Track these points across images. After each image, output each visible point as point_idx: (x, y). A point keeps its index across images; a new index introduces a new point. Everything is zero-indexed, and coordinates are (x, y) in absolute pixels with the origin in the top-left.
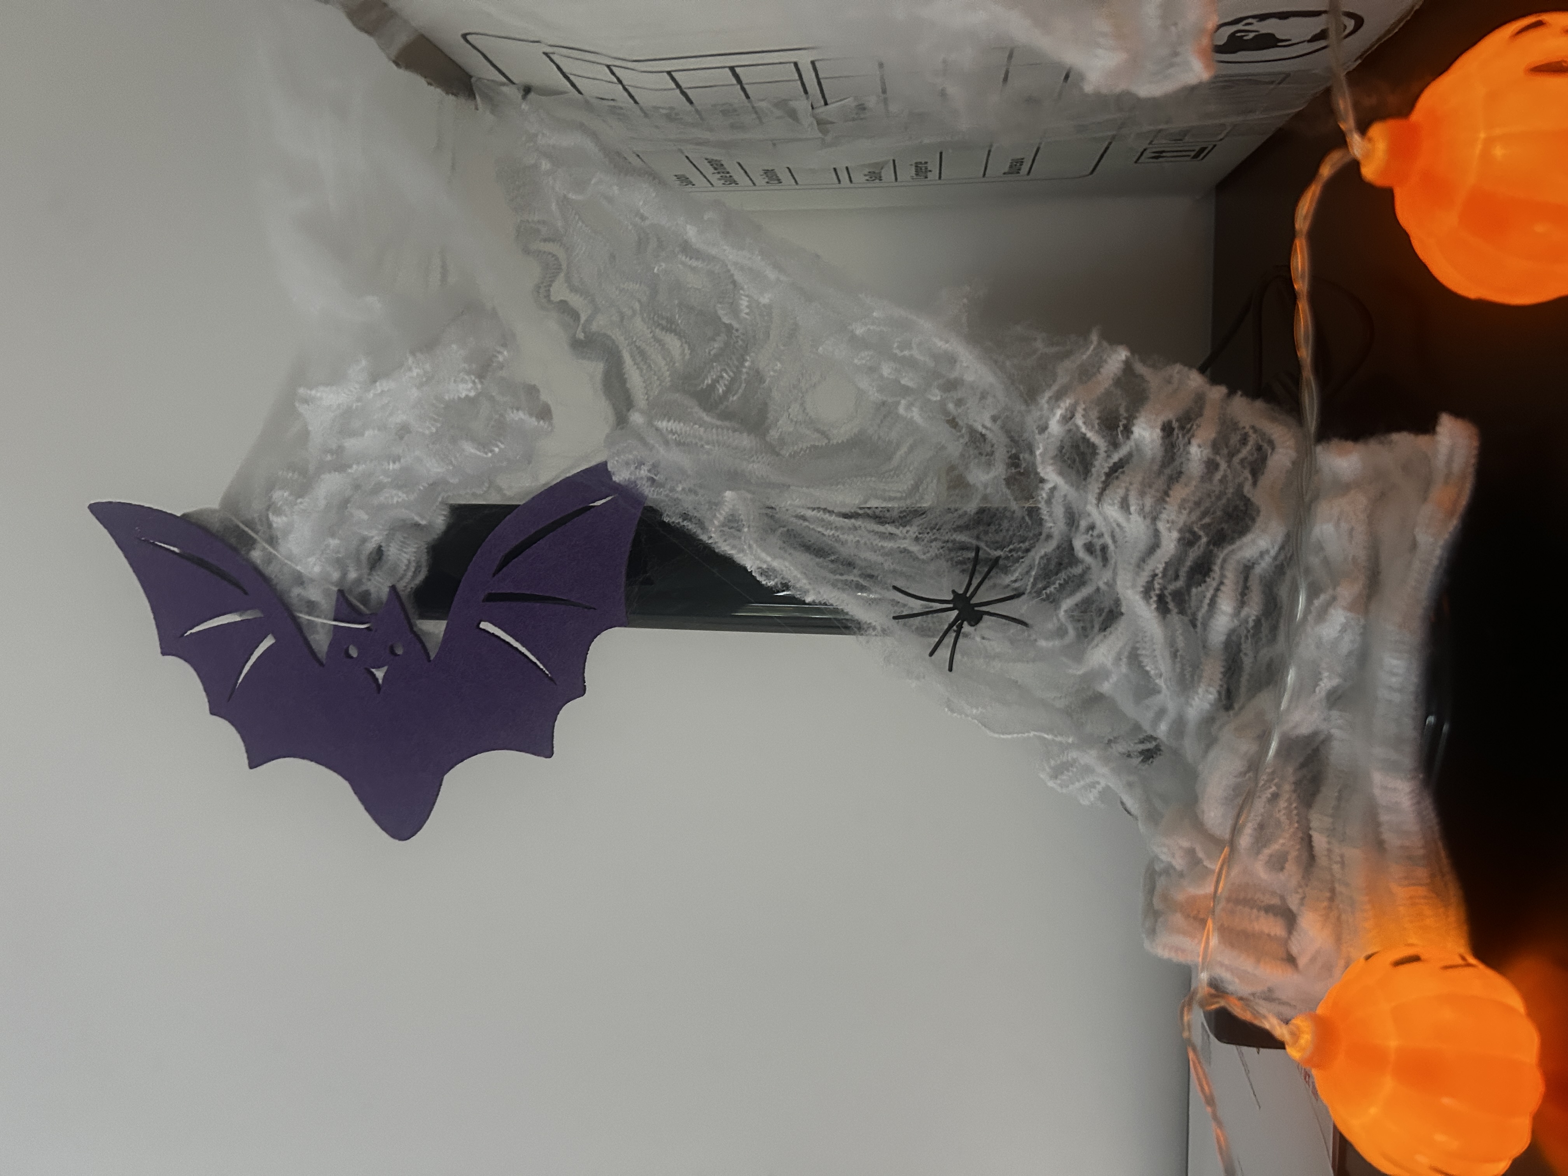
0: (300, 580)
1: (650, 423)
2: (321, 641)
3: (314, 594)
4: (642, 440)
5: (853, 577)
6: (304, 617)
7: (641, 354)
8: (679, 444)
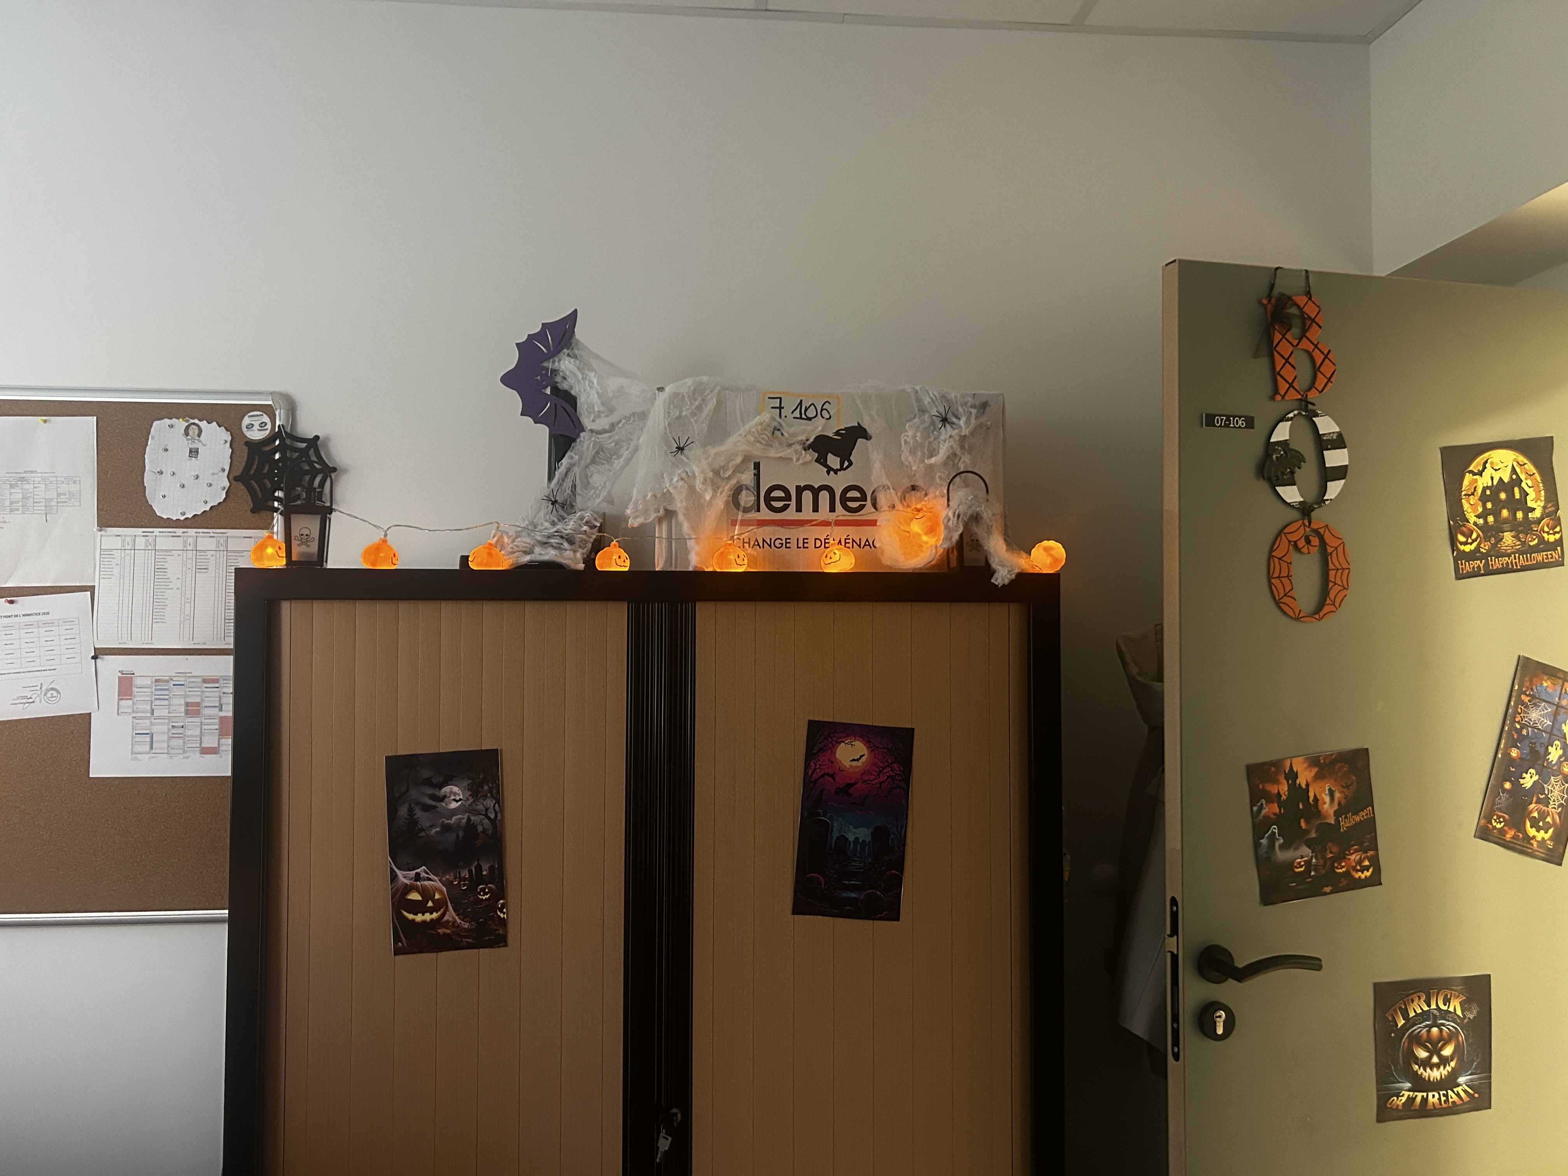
0: (560, 361)
1: (592, 441)
2: (545, 364)
3: (556, 364)
4: (589, 440)
5: (561, 481)
6: (551, 360)
7: (610, 437)
8: (588, 447)
